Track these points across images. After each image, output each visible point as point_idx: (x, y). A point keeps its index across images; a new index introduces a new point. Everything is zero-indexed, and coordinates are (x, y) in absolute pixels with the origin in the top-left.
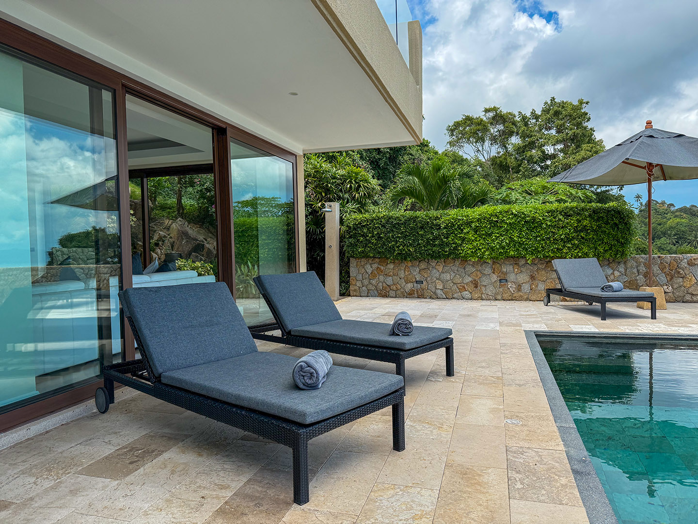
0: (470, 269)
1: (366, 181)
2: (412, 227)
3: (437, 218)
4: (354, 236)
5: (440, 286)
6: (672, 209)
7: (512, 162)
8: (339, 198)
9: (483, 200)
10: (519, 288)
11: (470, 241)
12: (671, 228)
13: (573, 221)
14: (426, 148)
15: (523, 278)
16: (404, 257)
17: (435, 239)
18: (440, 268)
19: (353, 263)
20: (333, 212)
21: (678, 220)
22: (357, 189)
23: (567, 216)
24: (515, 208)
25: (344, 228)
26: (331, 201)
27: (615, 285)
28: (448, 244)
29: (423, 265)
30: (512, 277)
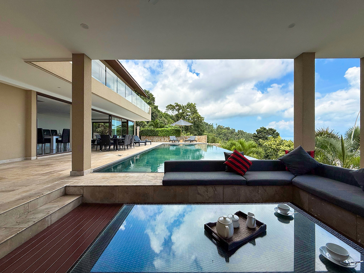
0: (160, 138)
1: (144, 123)
2: (151, 131)
3: (155, 130)
4: (142, 132)
5: (155, 140)
6: (224, 128)
7: (179, 116)
8: (139, 126)
9: (163, 127)
10: (167, 140)
11: (160, 133)
12: (223, 132)
13: (173, 131)
14: (159, 112)
15: (167, 139)
16: (150, 136)
18: (155, 137)
19: (142, 136)
20: (138, 128)
21: (225, 130)
22: (143, 124)
25: (140, 131)
26: (138, 126)
28: (156, 134)
29: (153, 137)
30: (166, 139)
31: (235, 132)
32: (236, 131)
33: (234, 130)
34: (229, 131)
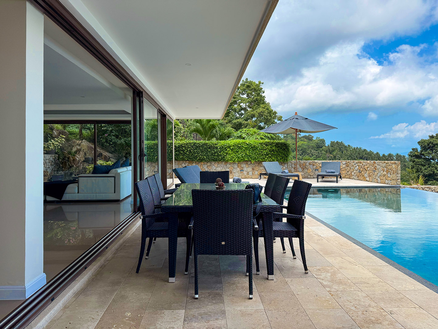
0: (229, 166)
1: (178, 125)
2: (205, 148)
3: (216, 144)
9: (229, 136)
10: (248, 173)
11: (230, 154)
12: (299, 146)
13: (269, 147)
15: (250, 169)
16: (201, 160)
17: (215, 153)
21: (302, 142)
23: (266, 145)
24: (247, 141)
27: (286, 171)
28: (220, 155)
29: (209, 164)
30: (245, 169)
31: (325, 146)
32: (328, 143)
33: (323, 141)
34: (312, 144)
